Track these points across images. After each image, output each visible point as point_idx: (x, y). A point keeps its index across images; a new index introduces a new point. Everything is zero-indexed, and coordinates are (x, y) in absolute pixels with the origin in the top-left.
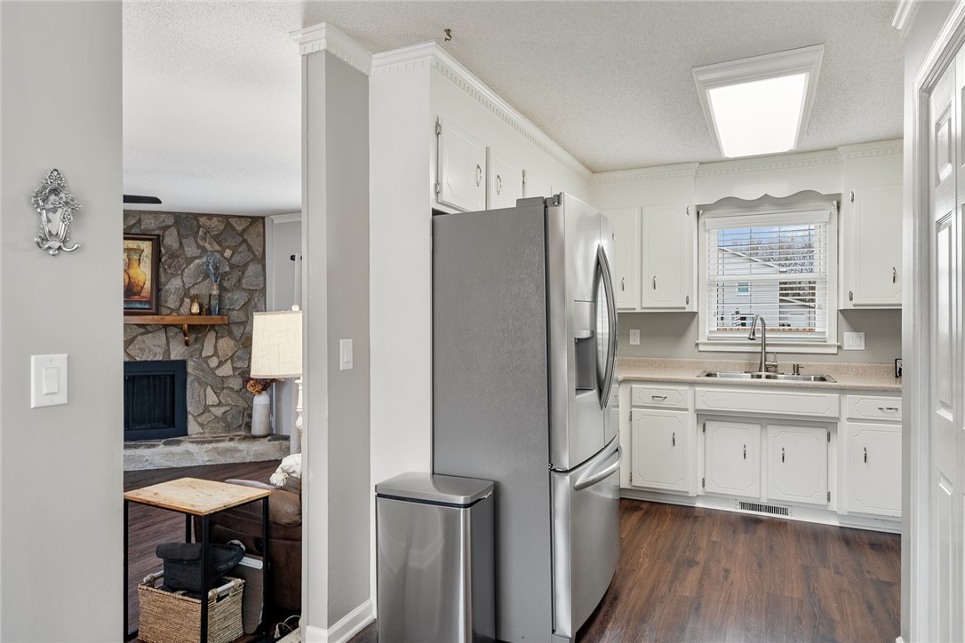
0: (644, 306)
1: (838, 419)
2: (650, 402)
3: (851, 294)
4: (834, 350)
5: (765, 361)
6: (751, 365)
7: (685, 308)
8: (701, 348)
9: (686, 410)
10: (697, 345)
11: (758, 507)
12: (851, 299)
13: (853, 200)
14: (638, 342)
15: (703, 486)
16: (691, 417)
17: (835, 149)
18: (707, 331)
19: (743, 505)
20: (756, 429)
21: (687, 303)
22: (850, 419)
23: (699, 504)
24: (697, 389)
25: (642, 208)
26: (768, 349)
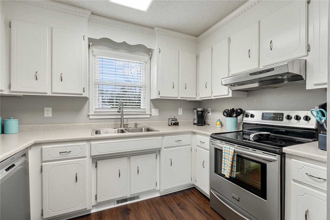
0: (53, 91)
1: (161, 148)
2: (58, 156)
3: (159, 92)
4: (149, 116)
5: (123, 122)
6: (116, 125)
7: (82, 94)
8: (91, 117)
9: (85, 157)
10: (89, 116)
11: (125, 200)
12: (159, 94)
13: (160, 52)
14: (50, 115)
15: (96, 199)
16: (88, 161)
17: (153, 28)
18: (94, 108)
19: (118, 202)
20: (125, 160)
21: (84, 92)
22: (166, 148)
23: (93, 211)
24: (92, 143)
25: (52, 28)
26: (124, 117)
